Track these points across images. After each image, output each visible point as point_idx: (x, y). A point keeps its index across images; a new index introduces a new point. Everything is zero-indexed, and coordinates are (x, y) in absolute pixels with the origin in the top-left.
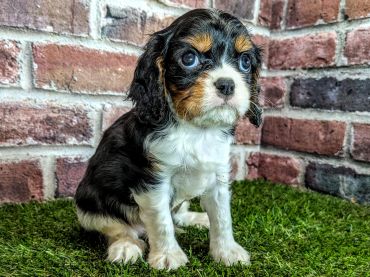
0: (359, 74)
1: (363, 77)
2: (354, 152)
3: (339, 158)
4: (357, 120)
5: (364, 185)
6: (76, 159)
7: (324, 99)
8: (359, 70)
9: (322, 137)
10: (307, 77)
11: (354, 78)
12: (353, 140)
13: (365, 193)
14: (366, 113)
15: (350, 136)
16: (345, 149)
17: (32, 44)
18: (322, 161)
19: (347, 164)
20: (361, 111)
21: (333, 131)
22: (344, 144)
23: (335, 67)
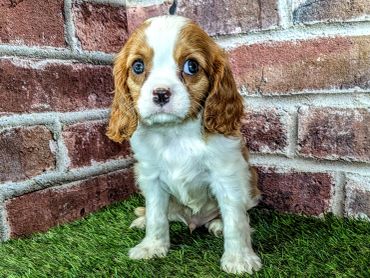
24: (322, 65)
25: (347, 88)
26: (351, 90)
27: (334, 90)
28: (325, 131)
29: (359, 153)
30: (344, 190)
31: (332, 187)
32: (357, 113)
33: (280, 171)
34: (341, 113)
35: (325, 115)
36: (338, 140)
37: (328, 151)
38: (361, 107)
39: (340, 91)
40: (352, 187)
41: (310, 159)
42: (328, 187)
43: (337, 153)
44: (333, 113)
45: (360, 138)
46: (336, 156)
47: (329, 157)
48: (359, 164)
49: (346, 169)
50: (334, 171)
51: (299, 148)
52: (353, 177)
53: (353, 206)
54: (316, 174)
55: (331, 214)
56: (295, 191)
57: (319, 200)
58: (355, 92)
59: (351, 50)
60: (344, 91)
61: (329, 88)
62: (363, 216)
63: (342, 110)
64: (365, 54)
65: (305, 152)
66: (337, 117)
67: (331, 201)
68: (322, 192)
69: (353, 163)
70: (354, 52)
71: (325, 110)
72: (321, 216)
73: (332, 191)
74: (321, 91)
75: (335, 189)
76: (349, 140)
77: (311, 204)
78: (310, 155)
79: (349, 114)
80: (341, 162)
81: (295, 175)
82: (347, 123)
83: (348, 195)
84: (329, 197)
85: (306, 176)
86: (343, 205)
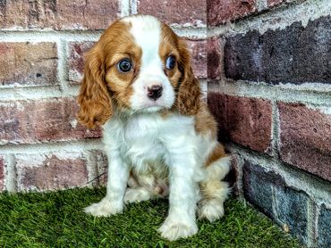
0: (279, 20)
1: (283, 26)
2: (282, 148)
3: (269, 158)
4: (282, 98)
5: (294, 206)
7: (250, 66)
8: (279, 15)
9: (252, 123)
10: (235, 33)
11: (274, 27)
12: (280, 131)
13: (297, 220)
14: (289, 86)
15: (276, 123)
16: (273, 143)
18: (255, 161)
19: (276, 168)
20: (284, 82)
21: (261, 115)
22: (272, 136)
23: (256, 14)
29: (24, 136)
30: (15, 169)
31: (4, 168)
32: (18, 104)
34: (5, 105)
38: (21, 99)
40: (22, 165)
43: (6, 138)
45: (23, 124)
46: (6, 141)
48: (25, 145)
49: (15, 151)
52: (22, 157)
53: (24, 182)
55: (6, 192)
58: (15, 87)
60: (6, 86)
62: (33, 188)
63: (6, 102)
64: (19, 57)
67: (5, 180)
69: (21, 145)
73: (5, 171)
76: (14, 127)
79: (12, 105)
82: (12, 113)
83: (19, 173)
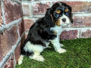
6: (65, 30)
17: (53, 2)
24: (76, 7)
25: (81, 12)
26: (82, 12)
27: (79, 12)
28: (77, 21)
33: (67, 31)
35: (77, 17)
36: (79, 23)
37: (77, 25)
39: (80, 13)
41: (73, 27)
42: (77, 32)
44: (78, 17)
47: (77, 26)
50: (78, 29)
51: (71, 25)
54: (75, 30)
56: (70, 34)
57: (75, 36)
59: (82, 4)
61: (78, 12)
65: (72, 26)
66: (79, 18)
68: (76, 34)
70: (83, 5)
71: (77, 16)
72: (76, 39)
74: (76, 13)
75: (78, 33)
77: (74, 37)
78: (74, 26)
80: (80, 27)
81: (70, 31)
84: (77, 35)
85: (73, 31)
86: (80, 36)
